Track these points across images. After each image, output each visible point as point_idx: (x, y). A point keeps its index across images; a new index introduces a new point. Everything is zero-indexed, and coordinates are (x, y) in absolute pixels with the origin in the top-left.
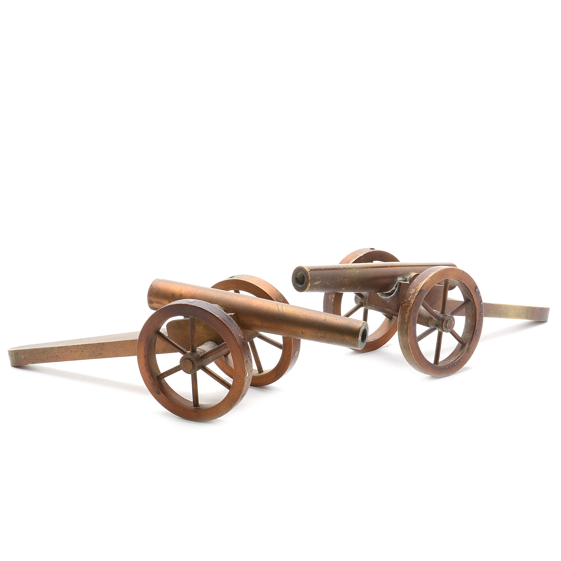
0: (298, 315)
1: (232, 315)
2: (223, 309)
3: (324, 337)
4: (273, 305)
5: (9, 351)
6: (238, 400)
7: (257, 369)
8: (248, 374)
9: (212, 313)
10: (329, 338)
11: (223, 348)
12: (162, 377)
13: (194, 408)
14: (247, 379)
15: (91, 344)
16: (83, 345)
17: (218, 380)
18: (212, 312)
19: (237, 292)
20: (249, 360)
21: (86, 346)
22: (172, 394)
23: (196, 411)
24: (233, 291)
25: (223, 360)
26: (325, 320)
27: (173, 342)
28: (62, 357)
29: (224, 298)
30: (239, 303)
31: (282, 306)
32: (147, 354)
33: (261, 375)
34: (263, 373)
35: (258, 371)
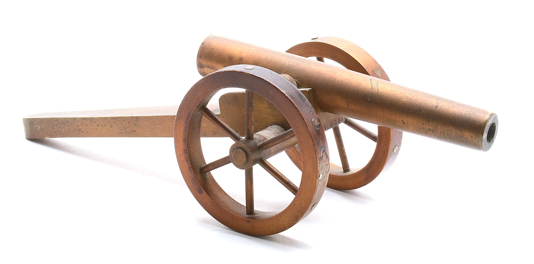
0: (399, 97)
1: (306, 91)
2: (296, 82)
3: (433, 131)
4: (364, 80)
5: (24, 119)
6: (306, 212)
7: (342, 166)
8: (321, 175)
9: (276, 87)
10: (441, 132)
11: (289, 136)
12: (206, 170)
13: (247, 216)
14: (320, 183)
15: (123, 117)
16: (112, 118)
17: (280, 181)
18: (277, 85)
19: (320, 59)
20: (324, 157)
21: (116, 120)
22: (219, 195)
23: (248, 221)
24: (314, 59)
25: (297, 150)
26: (436, 107)
27: (223, 123)
28: (86, 132)
29: (298, 66)
30: (319, 75)
31: (378, 83)
32: (187, 137)
33: (347, 174)
34: (349, 172)
35: (342, 169)
